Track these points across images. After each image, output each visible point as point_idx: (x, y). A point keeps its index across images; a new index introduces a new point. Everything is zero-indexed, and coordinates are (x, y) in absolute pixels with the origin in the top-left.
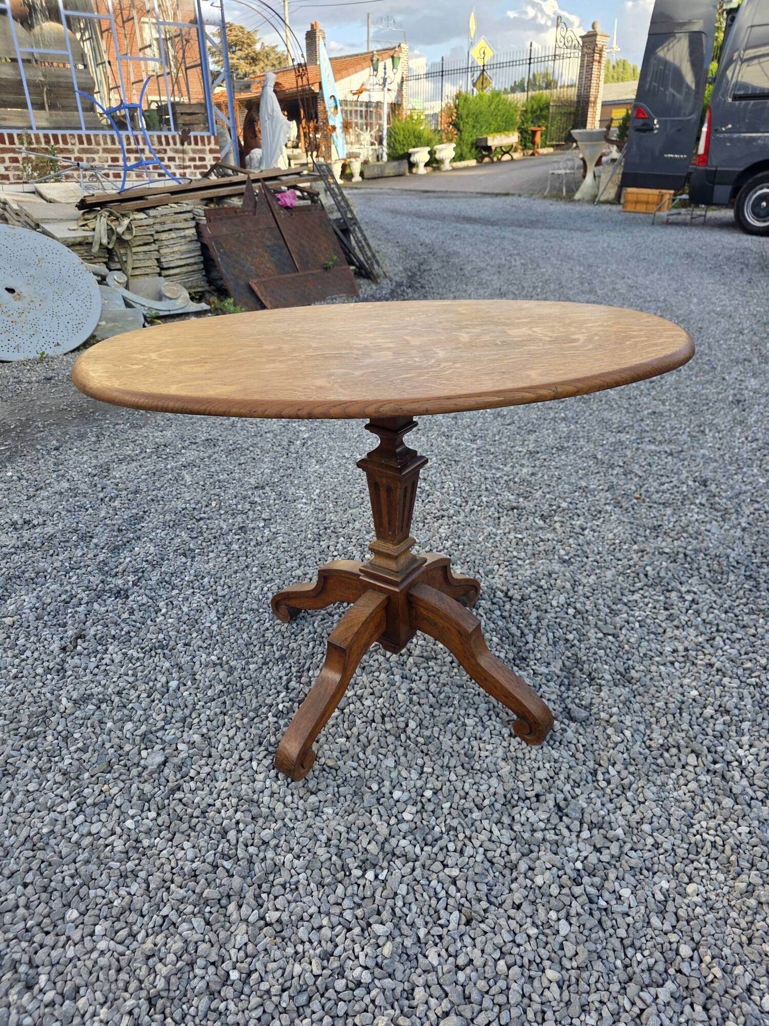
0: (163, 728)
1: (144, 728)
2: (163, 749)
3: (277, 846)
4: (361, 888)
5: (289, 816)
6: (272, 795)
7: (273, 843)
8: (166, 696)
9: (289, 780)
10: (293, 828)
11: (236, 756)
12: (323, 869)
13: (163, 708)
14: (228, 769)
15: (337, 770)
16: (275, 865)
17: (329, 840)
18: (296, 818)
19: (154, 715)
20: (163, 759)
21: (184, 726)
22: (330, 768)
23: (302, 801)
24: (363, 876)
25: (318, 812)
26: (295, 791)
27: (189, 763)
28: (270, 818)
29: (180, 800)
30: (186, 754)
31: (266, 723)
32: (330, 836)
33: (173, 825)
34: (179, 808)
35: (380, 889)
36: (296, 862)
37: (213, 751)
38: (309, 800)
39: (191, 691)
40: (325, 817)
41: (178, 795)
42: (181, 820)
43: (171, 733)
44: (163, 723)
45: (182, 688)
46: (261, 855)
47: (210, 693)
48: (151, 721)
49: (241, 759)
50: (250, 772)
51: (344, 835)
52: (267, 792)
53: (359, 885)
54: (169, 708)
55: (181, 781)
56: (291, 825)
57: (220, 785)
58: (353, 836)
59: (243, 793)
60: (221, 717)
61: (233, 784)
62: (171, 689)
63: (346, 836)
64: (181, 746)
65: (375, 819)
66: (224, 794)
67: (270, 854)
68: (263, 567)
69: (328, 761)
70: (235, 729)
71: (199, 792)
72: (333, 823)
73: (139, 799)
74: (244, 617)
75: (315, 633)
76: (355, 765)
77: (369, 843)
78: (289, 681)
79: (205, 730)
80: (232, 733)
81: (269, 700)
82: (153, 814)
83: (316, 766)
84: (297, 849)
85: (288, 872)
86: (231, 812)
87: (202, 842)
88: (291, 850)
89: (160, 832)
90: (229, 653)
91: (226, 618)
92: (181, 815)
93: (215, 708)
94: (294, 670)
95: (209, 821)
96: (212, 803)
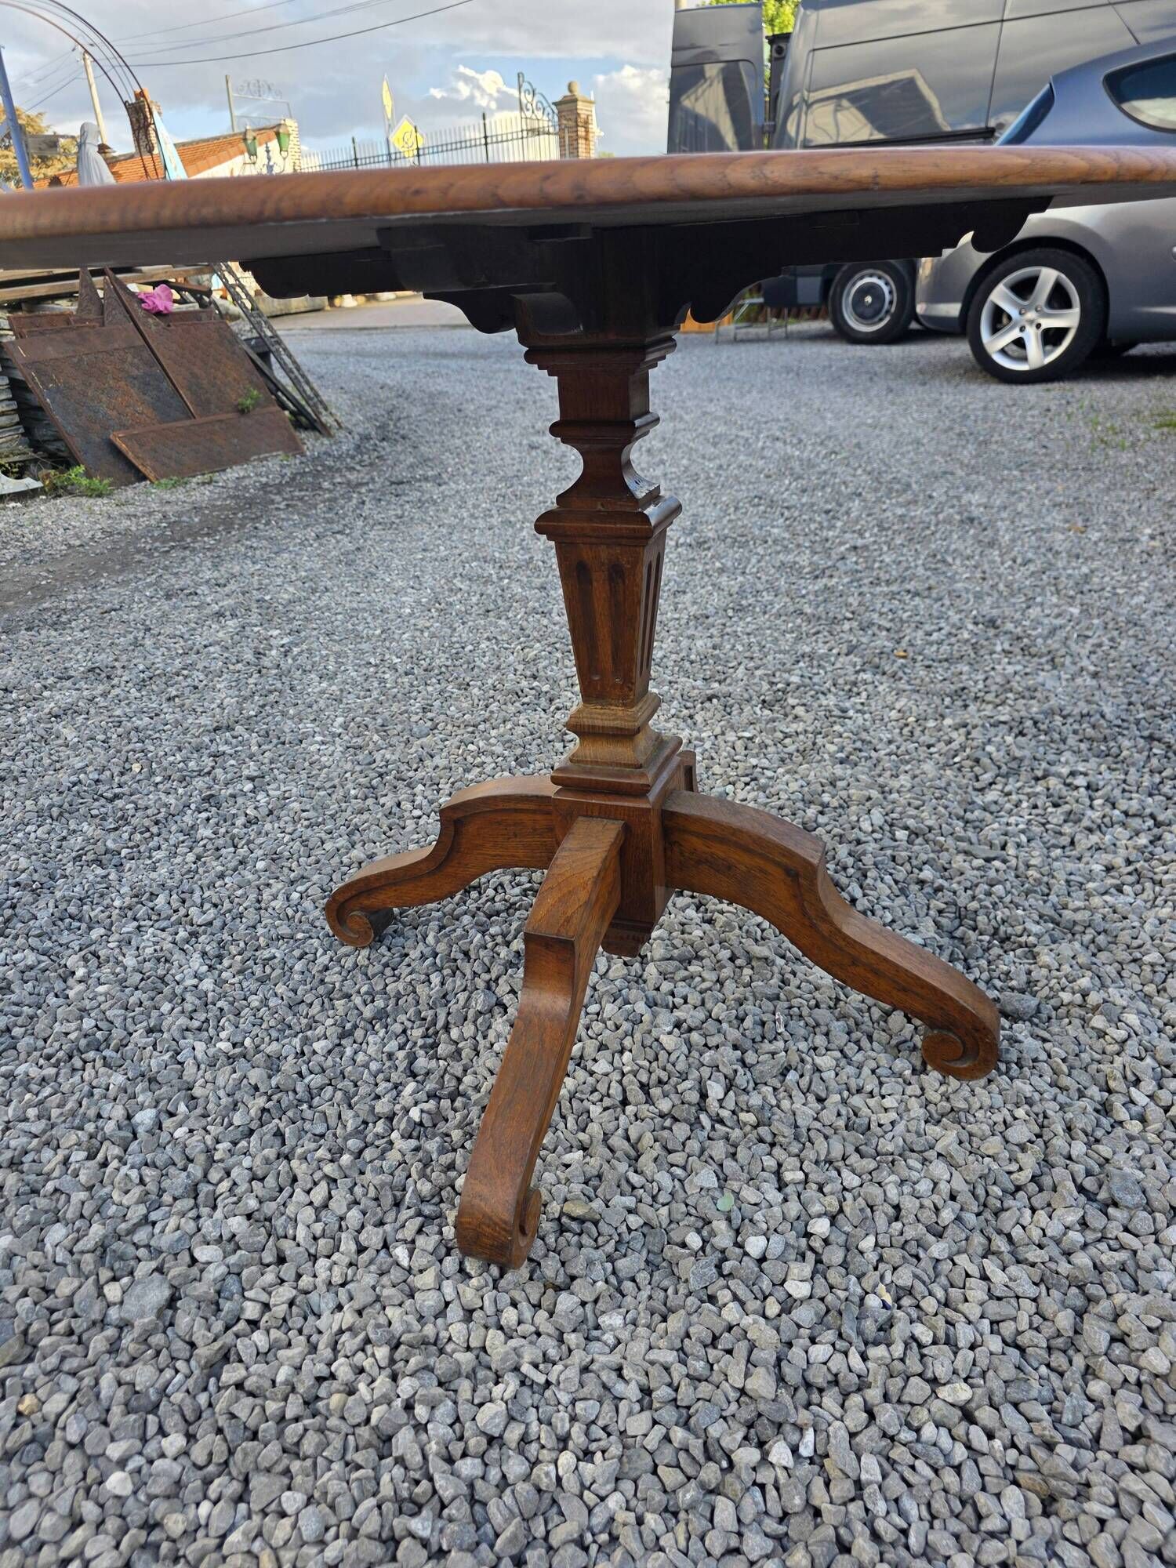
0: (145, 1221)
1: (97, 1231)
2: (159, 1270)
3: (524, 1440)
4: (772, 1493)
5: (527, 1357)
6: (469, 1314)
7: (513, 1434)
8: (134, 1146)
9: (495, 1270)
10: (548, 1383)
11: (348, 1245)
12: (661, 1470)
13: (134, 1174)
14: (337, 1279)
15: (596, 1223)
16: (539, 1491)
17: (646, 1391)
18: (546, 1358)
19: (116, 1196)
20: (167, 1293)
21: (196, 1206)
22: (581, 1220)
23: (542, 1314)
24: (764, 1458)
25: (591, 1331)
26: (518, 1295)
27: (235, 1288)
28: (481, 1374)
29: (239, 1386)
30: (223, 1269)
31: (393, 1156)
32: (643, 1380)
33: (239, 1455)
34: (243, 1408)
35: (819, 1482)
36: (587, 1468)
37: (287, 1246)
38: (559, 1307)
39: (192, 1123)
40: (609, 1338)
41: (231, 1374)
42: (255, 1436)
43: (169, 1229)
44: (142, 1210)
45: (168, 1123)
46: (494, 1474)
47: (238, 1119)
48: (112, 1210)
49: (361, 1250)
50: (396, 1275)
51: (678, 1371)
52: (455, 1312)
53: (762, 1487)
54: (148, 1172)
55: (229, 1337)
56: (541, 1379)
57: (330, 1322)
58: (699, 1366)
59: (398, 1328)
60: (283, 1166)
61: (360, 1313)
62: (141, 1130)
63: (684, 1370)
64: (203, 1253)
65: (732, 1313)
66: (349, 1343)
67: (515, 1467)
68: (275, 857)
69: (569, 1208)
70: (323, 1184)
71: (281, 1353)
72: (637, 1348)
73: (128, 1410)
74: (266, 954)
75: (436, 955)
76: (630, 1201)
77: (747, 1375)
78: (412, 1058)
79: (253, 1203)
80: (319, 1194)
81: (382, 1107)
82: (175, 1442)
83: (547, 1226)
84: (577, 1432)
85: (576, 1502)
86: (382, 1382)
87: (331, 1480)
88: (564, 1441)
89: (207, 1482)
90: (256, 1030)
91: (226, 962)
92: (252, 1423)
93: (261, 1149)
94: (417, 1033)
95: (334, 1422)
96: (325, 1372)
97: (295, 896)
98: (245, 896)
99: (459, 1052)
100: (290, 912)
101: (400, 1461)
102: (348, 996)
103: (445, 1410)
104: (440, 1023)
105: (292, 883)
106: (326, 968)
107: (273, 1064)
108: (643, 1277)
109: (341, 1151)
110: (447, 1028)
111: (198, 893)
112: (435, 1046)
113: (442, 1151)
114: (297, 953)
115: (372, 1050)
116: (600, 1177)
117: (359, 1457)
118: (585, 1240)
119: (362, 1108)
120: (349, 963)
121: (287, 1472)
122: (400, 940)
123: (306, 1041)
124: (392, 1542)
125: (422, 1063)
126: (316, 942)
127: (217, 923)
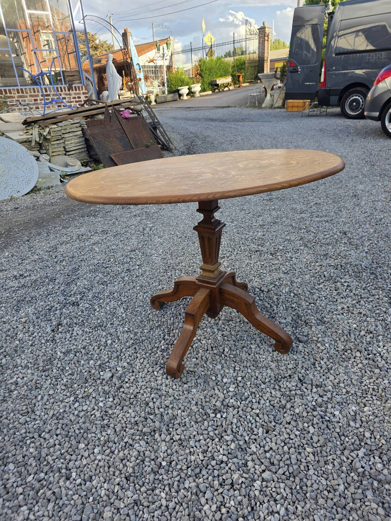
0: (108, 362)
2: (110, 371)
3: (173, 408)
5: (176, 394)
6: (166, 386)
7: (171, 406)
8: (107, 347)
9: (173, 379)
11: (146, 371)
12: (196, 415)
13: (107, 353)
14: (143, 376)
15: (194, 373)
16: (174, 416)
17: (197, 403)
18: (179, 395)
19: (103, 356)
20: (111, 375)
21: (118, 360)
22: (192, 372)
23: (181, 387)
24: (215, 416)
25: (189, 392)
26: (176, 383)
27: (124, 376)
28: (167, 396)
29: (123, 392)
30: (122, 372)
31: (157, 355)
32: (197, 401)
33: (122, 403)
34: (123, 395)
35: (224, 421)
36: (183, 413)
37: (134, 369)
38: (184, 387)
39: (118, 344)
40: (193, 393)
41: (122, 390)
42: (125, 400)
43: (112, 364)
44: (108, 360)
45: (114, 343)
46: (166, 412)
47: (127, 344)
48: (102, 359)
49: (148, 372)
50: (154, 377)
51: (204, 400)
53: (214, 421)
54: (109, 353)
55: (122, 384)
56: (178, 398)
57: (141, 384)
58: (208, 400)
59: (153, 386)
60: (135, 355)
61: (146, 383)
62: (108, 344)
64: (118, 369)
65: (217, 392)
66: (143, 387)
67: (170, 411)
68: (141, 286)
69: (190, 369)
70: (143, 359)
71: (131, 388)
72: (197, 395)
73: (103, 393)
74: (137, 309)
75: (173, 313)
76: (203, 369)
77: (216, 402)
78: (164, 336)
79: (129, 361)
80: (142, 361)
81: (156, 345)
82: (111, 399)
83: (185, 372)
84: (182, 408)
85: (180, 418)
86: (149, 394)
87: (137, 409)
88: (180, 409)
89: (116, 407)
90: (133, 326)
91: (128, 310)
92: (125, 398)
93: (131, 351)
94: (166, 330)
95: (139, 400)
96: (139, 392)
97: (145, 296)
98: (134, 295)
99: (174, 335)
100: (143, 300)
101: (150, 407)
102: (153, 321)
103: (159, 400)
104: (172, 329)
105: (145, 293)
106: (149, 314)
107: (136, 334)
108: (202, 384)
109: (147, 353)
110: (173, 330)
111: (124, 293)
112: (169, 334)
113: (167, 355)
114: (144, 310)
115: (156, 333)
116: (198, 364)
117: (143, 405)
118: (192, 375)
119: (153, 345)
120: (154, 313)
121: (130, 407)
122: (166, 309)
123: (143, 330)
124: (146, 419)
125: (166, 337)
126: (148, 308)
127: (127, 301)
